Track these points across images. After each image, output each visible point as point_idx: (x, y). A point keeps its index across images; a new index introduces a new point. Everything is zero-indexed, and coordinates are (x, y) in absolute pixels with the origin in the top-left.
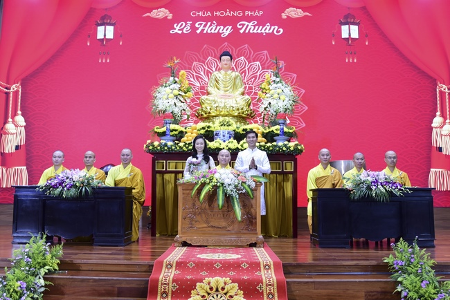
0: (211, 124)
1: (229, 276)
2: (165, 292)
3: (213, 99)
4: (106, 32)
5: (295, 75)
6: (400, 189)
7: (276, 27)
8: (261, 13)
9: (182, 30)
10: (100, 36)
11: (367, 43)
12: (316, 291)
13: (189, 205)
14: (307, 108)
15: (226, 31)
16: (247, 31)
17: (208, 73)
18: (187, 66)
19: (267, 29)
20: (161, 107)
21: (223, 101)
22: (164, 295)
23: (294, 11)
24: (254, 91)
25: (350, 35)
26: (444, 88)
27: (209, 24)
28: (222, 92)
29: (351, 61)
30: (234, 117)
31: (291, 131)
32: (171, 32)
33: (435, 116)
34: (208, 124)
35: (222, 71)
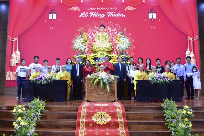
0: (96, 54)
1: (106, 111)
2: (83, 117)
3: (97, 44)
4: (53, 16)
5: (130, 34)
6: (169, 80)
7: (123, 14)
8: (116, 8)
9: (84, 15)
10: (50, 18)
11: (159, 21)
12: (136, 116)
13: (90, 86)
14: (135, 47)
15: (102, 16)
16: (111, 16)
17: (95, 33)
18: (86, 30)
19: (119, 15)
20: (76, 48)
21: (101, 45)
22: (83, 118)
23: (130, 7)
24: (113, 40)
25: (152, 17)
26: (191, 39)
27: (95, 13)
28: (101, 41)
29: (153, 28)
30: (106, 51)
31: (128, 57)
32: (80, 16)
33: (187, 50)
34: (95, 54)
35: (101, 33)
